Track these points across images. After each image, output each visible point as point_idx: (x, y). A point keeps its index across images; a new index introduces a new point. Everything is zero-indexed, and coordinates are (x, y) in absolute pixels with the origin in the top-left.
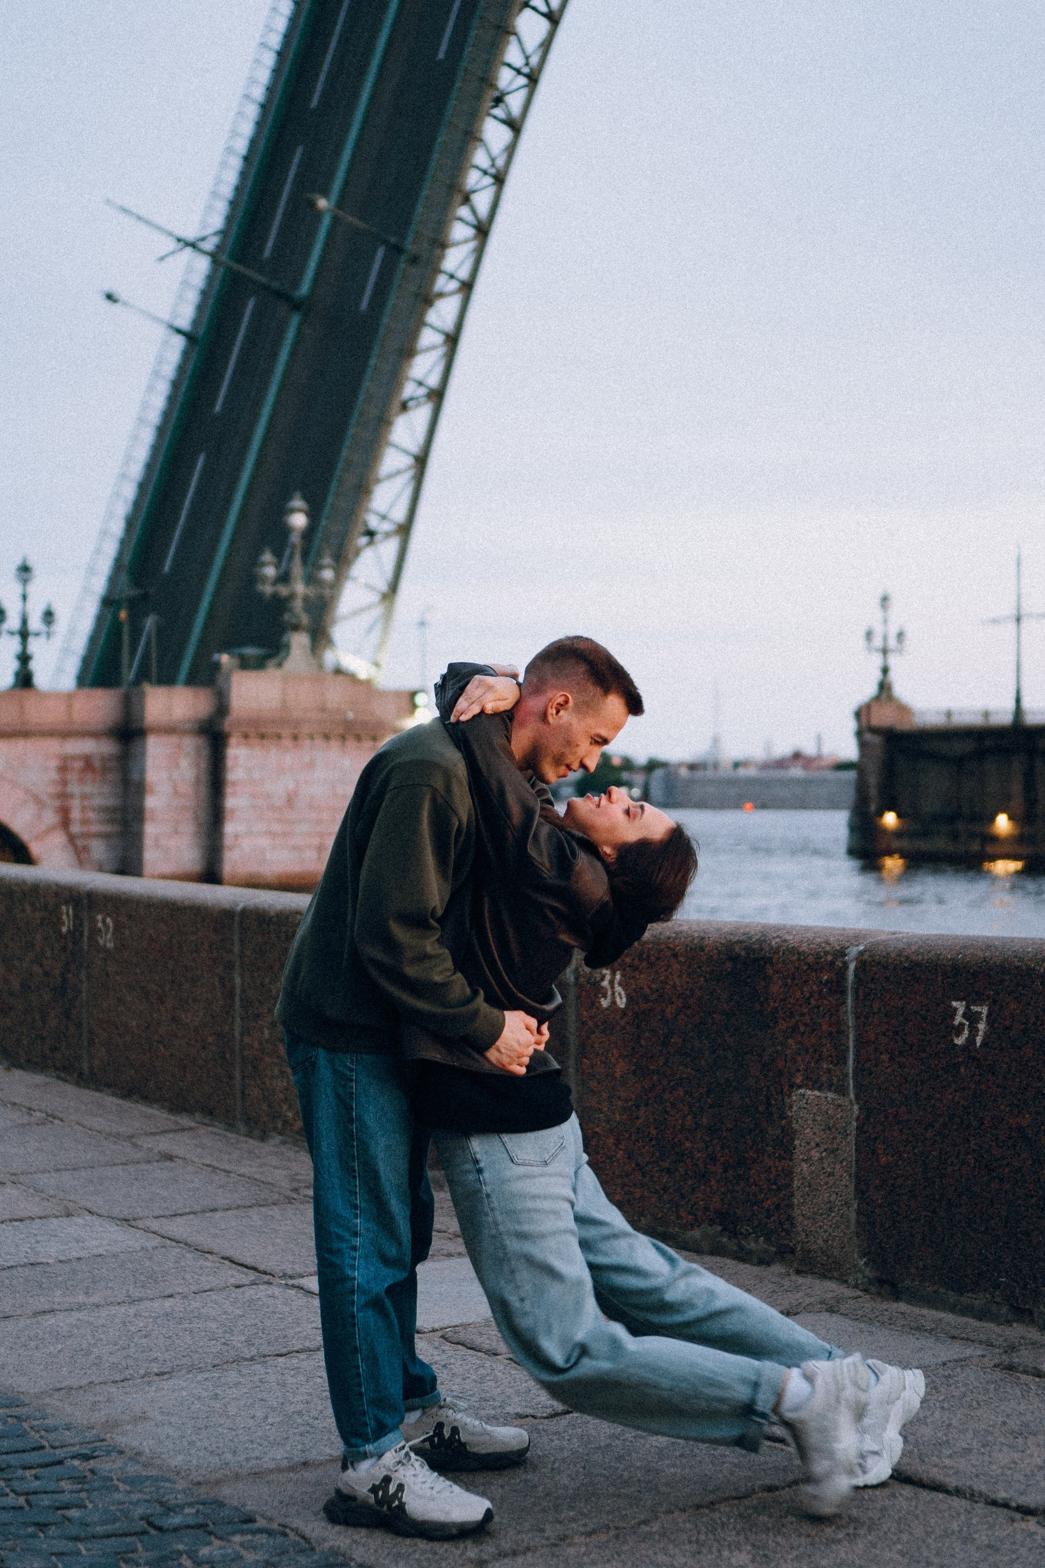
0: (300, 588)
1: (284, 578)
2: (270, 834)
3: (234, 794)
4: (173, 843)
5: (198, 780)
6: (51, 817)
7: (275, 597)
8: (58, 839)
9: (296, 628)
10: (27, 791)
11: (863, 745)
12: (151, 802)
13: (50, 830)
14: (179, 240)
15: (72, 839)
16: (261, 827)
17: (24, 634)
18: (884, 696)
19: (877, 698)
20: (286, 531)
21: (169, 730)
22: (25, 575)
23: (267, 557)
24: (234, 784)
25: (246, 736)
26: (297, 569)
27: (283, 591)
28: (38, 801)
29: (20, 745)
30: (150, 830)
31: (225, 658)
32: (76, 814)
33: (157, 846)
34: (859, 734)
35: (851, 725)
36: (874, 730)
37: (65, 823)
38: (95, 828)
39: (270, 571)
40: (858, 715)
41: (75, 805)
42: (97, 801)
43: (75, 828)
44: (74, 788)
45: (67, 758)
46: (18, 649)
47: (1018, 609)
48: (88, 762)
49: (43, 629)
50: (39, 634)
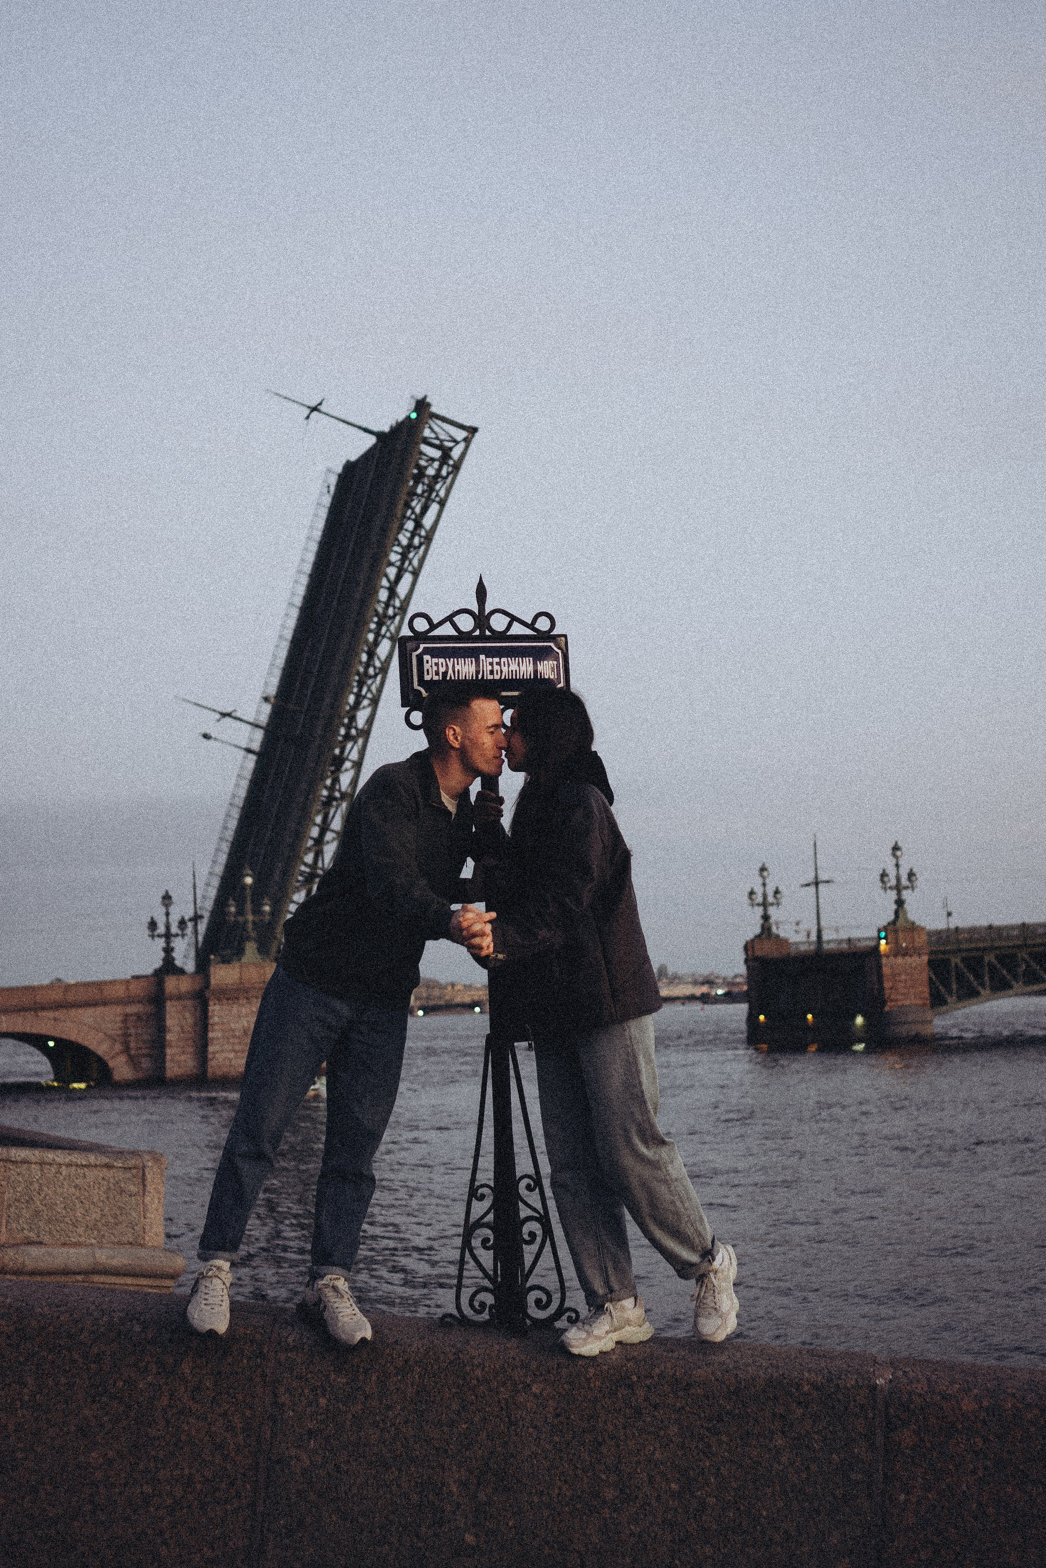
0: (250, 917)
1: (241, 912)
3: (212, 1031)
4: (183, 1058)
5: (196, 1024)
6: (118, 1047)
7: (237, 922)
8: (123, 1059)
9: (248, 938)
10: (106, 1034)
11: (748, 968)
12: (169, 1036)
13: (119, 1053)
15: (131, 1058)
17: (168, 936)
18: (764, 936)
19: (758, 937)
20: (244, 887)
21: (179, 997)
22: (167, 902)
23: (231, 902)
24: (212, 1025)
25: (219, 1000)
26: (249, 906)
27: (241, 919)
28: (110, 1037)
29: (100, 1010)
30: (168, 1051)
31: (212, 957)
32: (132, 1045)
33: (172, 1060)
34: (746, 961)
35: (743, 957)
36: (756, 959)
37: (127, 1049)
38: (144, 1051)
39: (233, 909)
40: (746, 948)
41: (132, 1039)
42: (145, 1037)
43: (133, 1052)
44: (132, 1031)
45: (126, 1015)
46: (164, 945)
47: (816, 877)
48: (139, 1017)
49: (180, 932)
50: (177, 935)
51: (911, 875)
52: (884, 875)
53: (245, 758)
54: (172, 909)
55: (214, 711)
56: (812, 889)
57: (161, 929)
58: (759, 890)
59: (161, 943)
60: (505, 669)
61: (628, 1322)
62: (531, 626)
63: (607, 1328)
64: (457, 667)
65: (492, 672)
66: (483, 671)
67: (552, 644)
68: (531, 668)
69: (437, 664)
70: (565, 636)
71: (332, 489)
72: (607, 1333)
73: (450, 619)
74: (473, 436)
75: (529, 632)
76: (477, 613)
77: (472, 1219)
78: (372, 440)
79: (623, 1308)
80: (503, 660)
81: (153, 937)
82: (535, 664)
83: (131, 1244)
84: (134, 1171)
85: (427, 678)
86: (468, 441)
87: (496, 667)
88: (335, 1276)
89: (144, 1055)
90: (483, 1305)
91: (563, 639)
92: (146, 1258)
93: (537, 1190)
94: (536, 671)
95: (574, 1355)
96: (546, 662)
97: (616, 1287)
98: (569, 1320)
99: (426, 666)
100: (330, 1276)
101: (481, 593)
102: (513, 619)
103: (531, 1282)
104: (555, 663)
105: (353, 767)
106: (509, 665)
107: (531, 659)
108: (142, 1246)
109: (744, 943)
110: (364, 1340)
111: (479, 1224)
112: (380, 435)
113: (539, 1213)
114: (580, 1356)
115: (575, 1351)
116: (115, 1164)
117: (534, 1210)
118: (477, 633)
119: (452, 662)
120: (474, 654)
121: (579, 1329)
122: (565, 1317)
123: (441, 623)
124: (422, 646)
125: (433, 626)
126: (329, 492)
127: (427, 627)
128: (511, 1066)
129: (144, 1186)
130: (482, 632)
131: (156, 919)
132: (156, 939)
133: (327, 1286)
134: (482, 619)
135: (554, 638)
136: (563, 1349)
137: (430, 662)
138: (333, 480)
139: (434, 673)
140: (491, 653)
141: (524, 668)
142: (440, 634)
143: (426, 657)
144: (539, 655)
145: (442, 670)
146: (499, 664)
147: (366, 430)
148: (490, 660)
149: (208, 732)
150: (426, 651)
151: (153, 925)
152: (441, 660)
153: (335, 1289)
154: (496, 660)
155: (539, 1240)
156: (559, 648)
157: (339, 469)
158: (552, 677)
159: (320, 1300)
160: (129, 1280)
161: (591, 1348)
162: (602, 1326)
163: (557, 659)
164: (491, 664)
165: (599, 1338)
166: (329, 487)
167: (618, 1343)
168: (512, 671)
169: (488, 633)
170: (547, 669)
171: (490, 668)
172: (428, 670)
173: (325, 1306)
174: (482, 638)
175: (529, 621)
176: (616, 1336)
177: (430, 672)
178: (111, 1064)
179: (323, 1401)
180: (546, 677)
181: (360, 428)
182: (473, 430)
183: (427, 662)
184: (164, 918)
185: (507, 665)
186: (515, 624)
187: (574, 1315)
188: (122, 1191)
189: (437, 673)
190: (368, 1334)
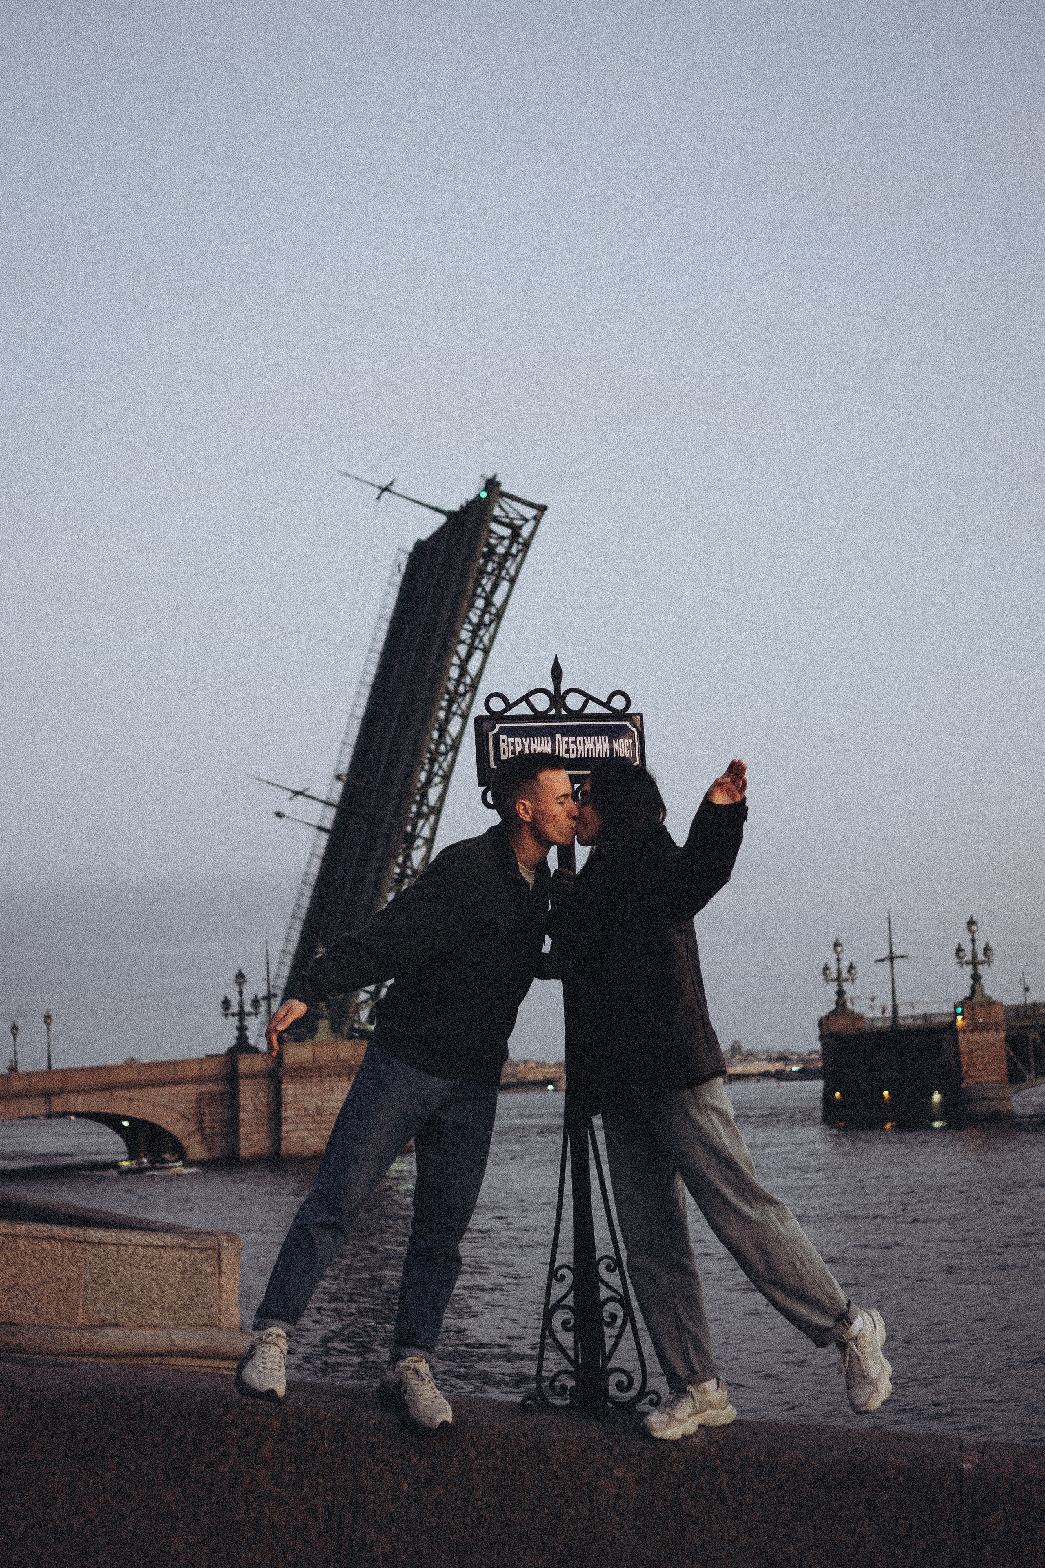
2: (306, 1129)
3: (286, 1110)
4: (256, 1137)
5: (269, 1103)
6: (192, 1126)
8: (197, 1138)
10: (180, 1113)
11: (823, 1045)
12: (243, 1115)
13: (194, 1132)
14: (293, 792)
15: (205, 1137)
16: (301, 1126)
17: (241, 1015)
18: (839, 1012)
19: (832, 1013)
21: (254, 1076)
22: (240, 981)
24: (286, 1104)
25: (292, 1078)
28: (184, 1116)
29: (175, 1089)
30: (242, 1130)
32: (206, 1124)
33: (246, 1140)
34: (821, 1037)
35: (818, 1032)
36: (831, 1035)
37: (201, 1129)
38: (218, 1131)
40: (821, 1024)
41: (207, 1118)
42: (218, 1117)
43: (207, 1131)
44: (206, 1110)
45: (201, 1094)
46: (237, 1023)
47: (891, 952)
48: (212, 1096)
49: (253, 1011)
50: (250, 1014)
51: (987, 949)
52: (959, 950)
53: (316, 836)
54: (246, 988)
55: (287, 789)
56: (887, 964)
57: (235, 1008)
58: (833, 966)
59: (234, 1021)
60: (581, 748)
61: (711, 1405)
62: (606, 705)
63: (688, 1410)
64: (533, 746)
65: (567, 751)
66: (559, 750)
67: (627, 723)
68: (606, 747)
69: (513, 744)
70: (640, 714)
71: (403, 568)
72: (689, 1416)
73: (526, 698)
74: (542, 514)
75: (605, 711)
76: (552, 692)
77: (553, 1300)
78: (442, 519)
79: (705, 1392)
80: (579, 738)
81: (226, 1015)
82: (611, 743)
83: (206, 1325)
84: (210, 1252)
85: (504, 757)
86: (537, 519)
87: (572, 746)
88: (417, 1359)
89: (219, 1134)
90: (564, 1387)
91: (638, 717)
92: (220, 1340)
93: (617, 1270)
94: (611, 750)
95: (656, 1439)
96: (621, 741)
97: (698, 1368)
98: (651, 1402)
99: (503, 746)
100: (410, 1359)
101: (557, 672)
102: (589, 698)
103: (613, 1364)
104: (631, 741)
105: (425, 844)
106: (585, 744)
107: (607, 737)
108: (219, 1328)
109: (818, 1019)
110: (444, 1423)
111: (558, 1306)
112: (450, 515)
113: (620, 1294)
114: (662, 1440)
115: (658, 1435)
116: (192, 1245)
117: (616, 1291)
118: (553, 712)
119: (528, 741)
120: (550, 733)
121: (660, 1411)
122: (646, 1401)
123: (517, 703)
124: (498, 726)
125: (509, 706)
126: (400, 570)
127: (503, 706)
128: (590, 1145)
129: (220, 1267)
130: (558, 711)
131: (229, 998)
132: (230, 1018)
133: (408, 1368)
134: (557, 698)
135: (629, 717)
136: (646, 1433)
137: (506, 742)
138: (404, 560)
139: (510, 753)
140: (567, 732)
141: (599, 746)
142: (517, 713)
143: (503, 737)
144: (615, 733)
145: (518, 749)
146: (574, 742)
147: (436, 510)
148: (565, 739)
149: (281, 810)
150: (503, 731)
151: (226, 1004)
152: (518, 740)
153: (416, 1371)
154: (572, 739)
155: (619, 1322)
156: (635, 727)
157: (410, 548)
158: (628, 755)
159: (401, 1381)
160: (204, 1362)
161: (674, 1432)
162: (683, 1410)
163: (632, 737)
164: (567, 743)
165: (681, 1421)
166: (399, 566)
167: (701, 1426)
168: (588, 750)
169: (563, 712)
170: (622, 747)
171: (565, 747)
172: (504, 750)
173: (406, 1389)
174: (558, 717)
175: (604, 700)
176: (698, 1419)
177: (506, 751)
178: (185, 1143)
179: (405, 1486)
180: (622, 755)
181: (430, 507)
182: (542, 509)
183: (504, 741)
184: (238, 997)
185: (582, 744)
186: (591, 703)
187: (655, 1398)
188: (198, 1272)
189: (513, 752)
190: (449, 1416)
